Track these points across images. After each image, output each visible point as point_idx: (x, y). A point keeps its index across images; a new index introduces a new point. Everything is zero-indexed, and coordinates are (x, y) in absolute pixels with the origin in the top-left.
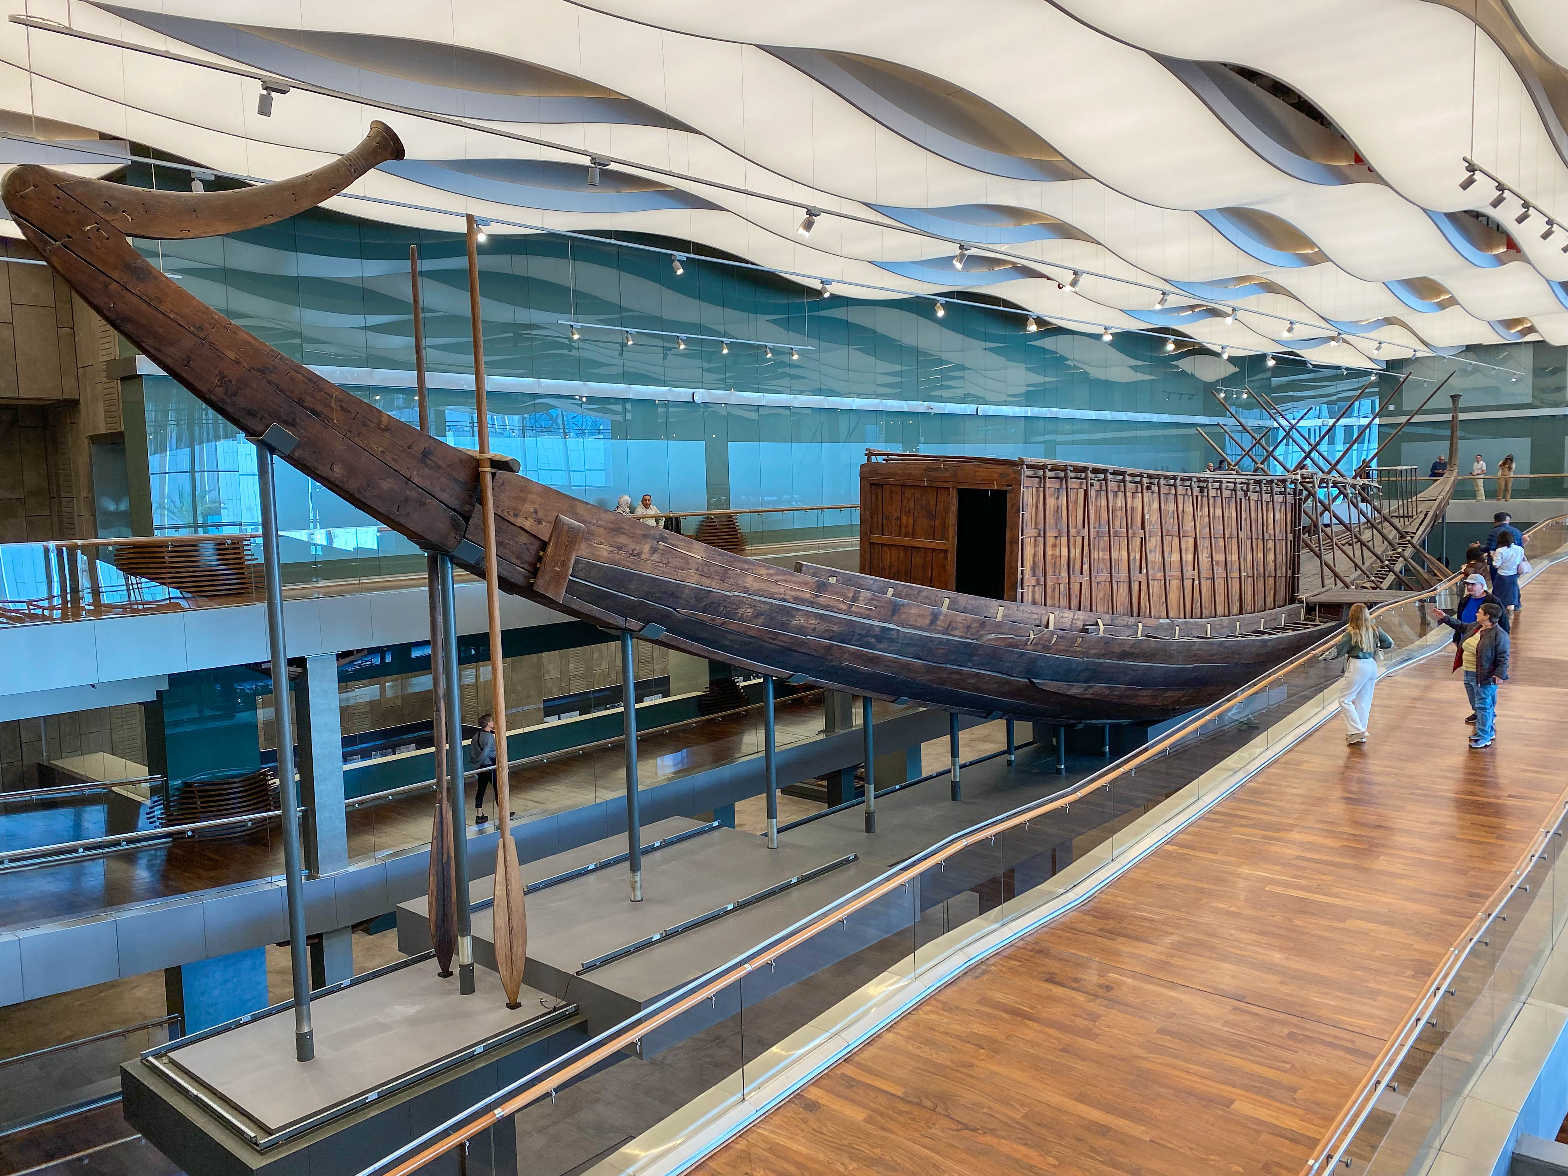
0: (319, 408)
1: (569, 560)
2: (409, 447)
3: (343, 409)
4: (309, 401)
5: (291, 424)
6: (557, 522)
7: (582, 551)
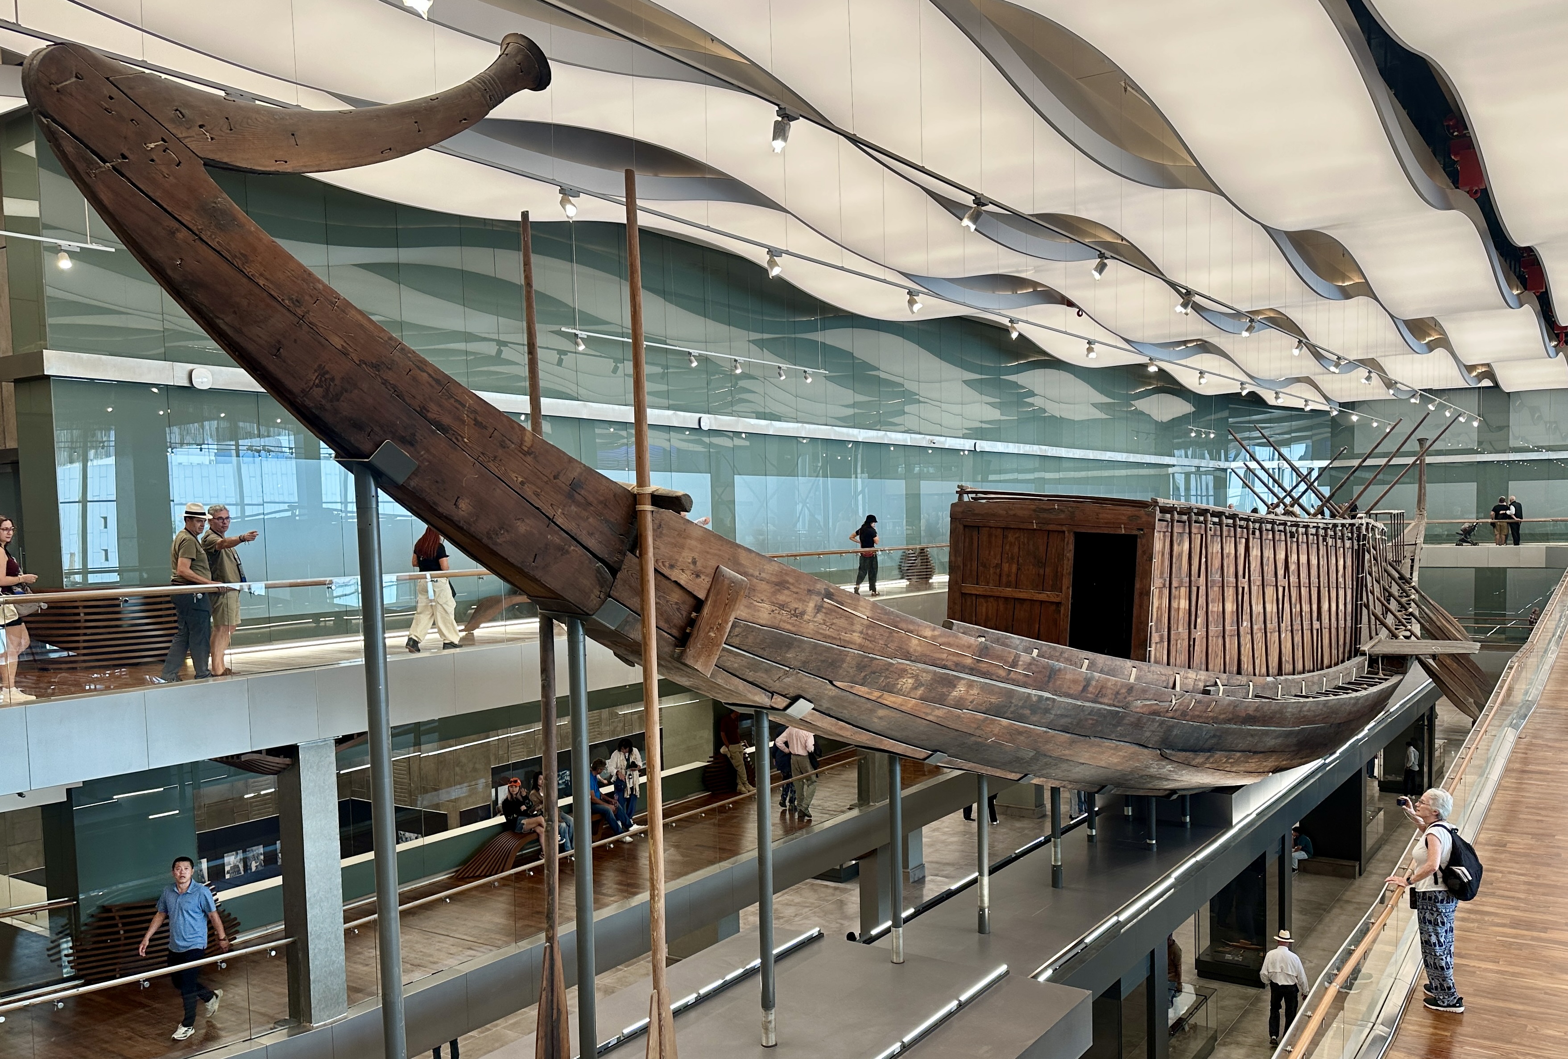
0: (447, 420)
1: (727, 622)
2: (555, 477)
3: (477, 423)
4: (434, 411)
5: (408, 441)
6: (717, 573)
7: (740, 611)
